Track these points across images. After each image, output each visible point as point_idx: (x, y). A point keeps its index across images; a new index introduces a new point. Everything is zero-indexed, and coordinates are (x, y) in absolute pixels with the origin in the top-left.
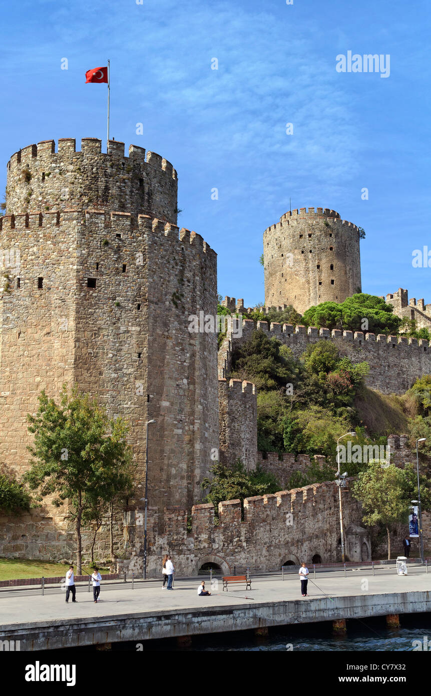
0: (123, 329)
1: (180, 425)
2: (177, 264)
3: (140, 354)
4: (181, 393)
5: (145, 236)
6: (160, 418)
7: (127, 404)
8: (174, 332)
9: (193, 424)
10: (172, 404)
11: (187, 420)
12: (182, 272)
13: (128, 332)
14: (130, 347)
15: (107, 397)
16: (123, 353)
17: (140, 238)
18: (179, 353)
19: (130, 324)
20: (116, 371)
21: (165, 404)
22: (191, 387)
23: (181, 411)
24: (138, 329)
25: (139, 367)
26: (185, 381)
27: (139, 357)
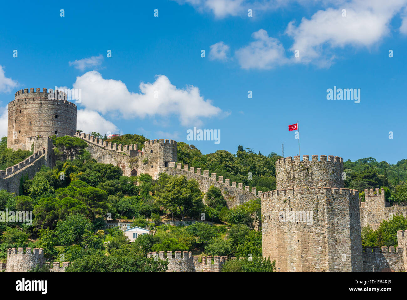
0: (292, 232)
1: (318, 265)
2: (314, 203)
3: (298, 240)
4: (318, 252)
5: (298, 196)
6: (308, 263)
7: (295, 259)
8: (314, 230)
9: (325, 264)
10: (314, 257)
11: (322, 263)
12: (317, 206)
13: (294, 233)
14: (295, 238)
15: (288, 257)
16: (293, 241)
17: (296, 197)
18: (317, 238)
19: (295, 230)
20: (291, 247)
21: (310, 258)
22: (324, 250)
23: (318, 259)
24: (297, 231)
25: (298, 245)
26: (320, 248)
27: (298, 242)
